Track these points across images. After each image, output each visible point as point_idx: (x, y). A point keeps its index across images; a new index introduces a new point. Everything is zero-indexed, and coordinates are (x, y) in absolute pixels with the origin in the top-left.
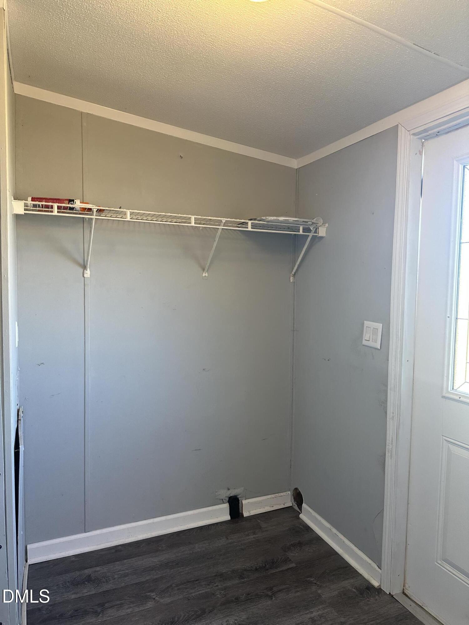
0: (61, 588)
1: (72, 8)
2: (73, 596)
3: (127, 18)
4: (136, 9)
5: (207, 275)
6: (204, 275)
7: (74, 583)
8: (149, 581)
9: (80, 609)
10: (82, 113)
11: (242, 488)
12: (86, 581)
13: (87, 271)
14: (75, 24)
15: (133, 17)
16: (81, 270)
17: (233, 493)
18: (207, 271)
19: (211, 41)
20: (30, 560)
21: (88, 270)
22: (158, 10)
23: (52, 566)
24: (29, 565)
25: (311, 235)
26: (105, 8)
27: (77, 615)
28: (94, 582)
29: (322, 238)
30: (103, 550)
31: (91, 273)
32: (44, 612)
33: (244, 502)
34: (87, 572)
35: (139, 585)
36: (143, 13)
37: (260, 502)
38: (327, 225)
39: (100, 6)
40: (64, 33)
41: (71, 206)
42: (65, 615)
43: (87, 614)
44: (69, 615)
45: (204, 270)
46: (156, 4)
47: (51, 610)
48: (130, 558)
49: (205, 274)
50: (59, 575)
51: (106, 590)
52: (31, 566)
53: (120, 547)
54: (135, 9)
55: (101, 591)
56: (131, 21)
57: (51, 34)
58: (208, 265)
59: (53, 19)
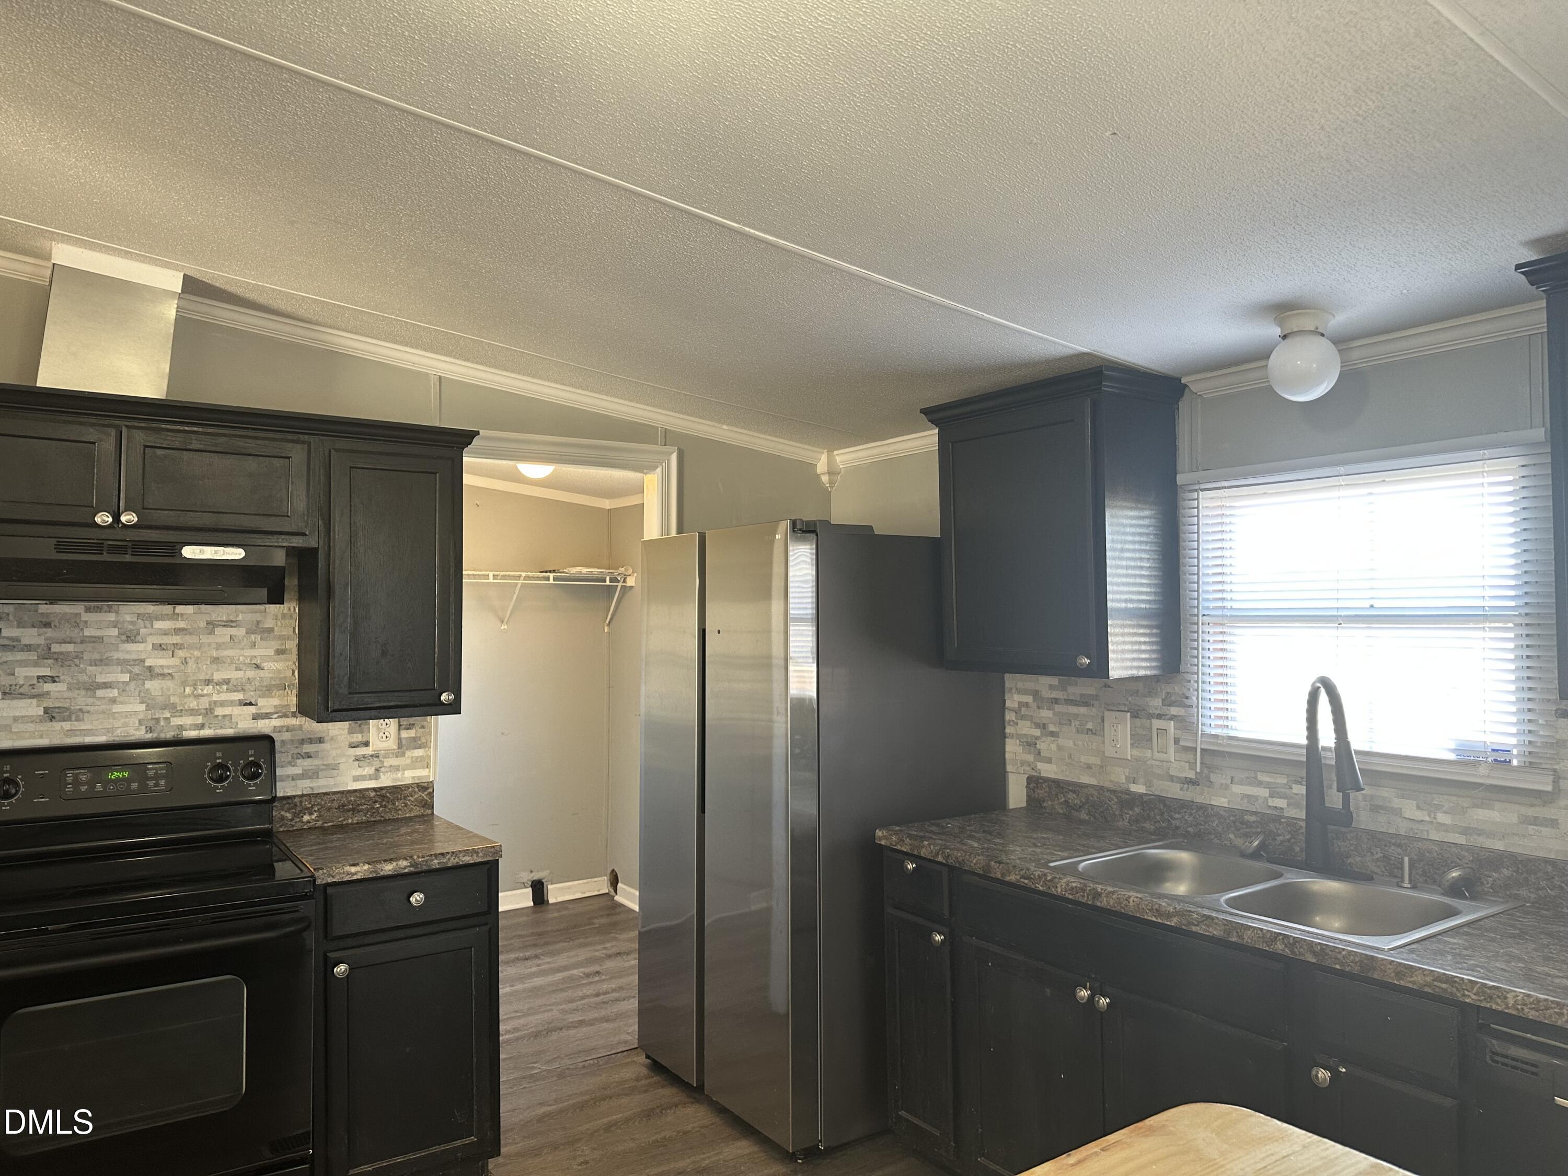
5: (506, 627)
6: (503, 628)
11: (548, 871)
17: (536, 876)
18: (506, 624)
25: (620, 584)
29: (632, 587)
33: (550, 887)
37: (569, 888)
38: (635, 574)
45: (503, 622)
49: (504, 626)
58: (508, 616)
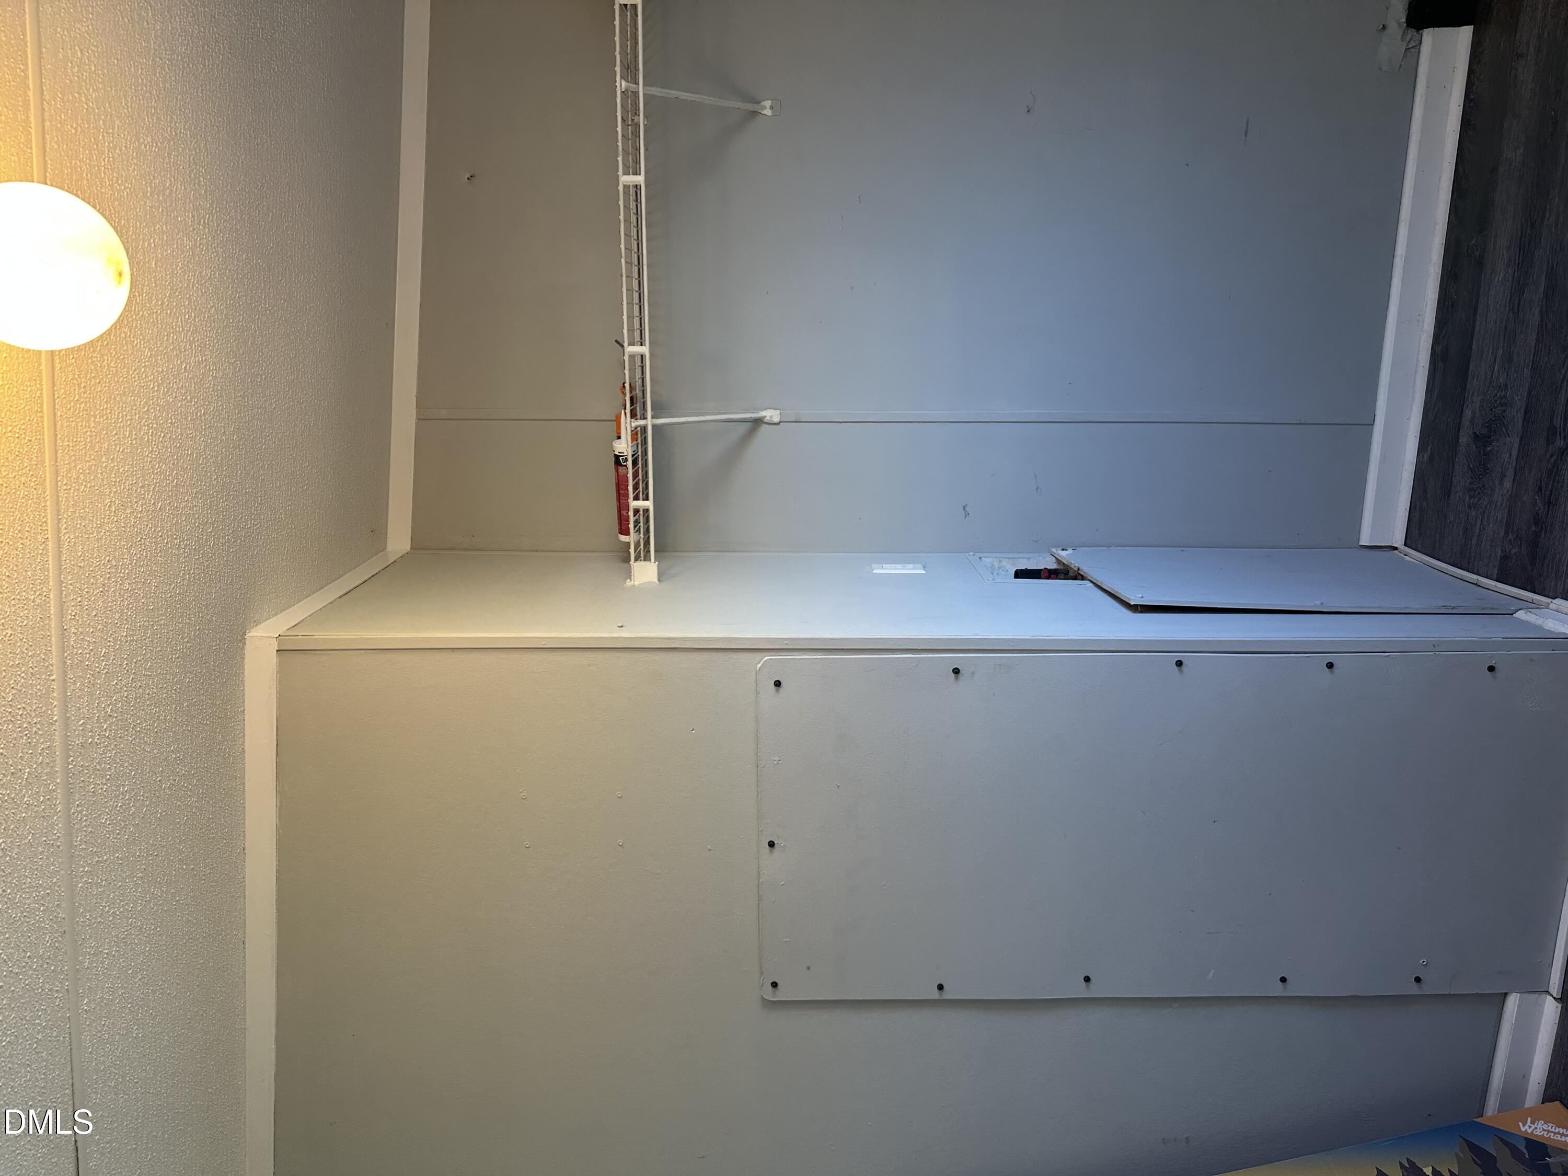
0: (1479, 503)
1: (234, 524)
2: (1507, 484)
3: (219, 420)
4: (197, 414)
5: (768, 103)
6: (768, 112)
7: (1480, 473)
8: (1544, 309)
9: (1541, 481)
10: (419, 419)
12: (1486, 447)
13: (765, 417)
14: (260, 504)
15: (213, 411)
16: (764, 427)
17: (1398, 16)
18: (759, 103)
19: (204, 221)
20: (1394, 542)
21: (763, 414)
22: (184, 372)
23: (1425, 504)
24: (1405, 545)
26: (215, 470)
27: (1551, 490)
28: (1495, 432)
30: (1430, 387)
31: (770, 409)
32: (1514, 551)
34: (1464, 440)
35: (1545, 336)
36: (200, 396)
39: (215, 479)
40: (281, 514)
41: (630, 463)
42: (1538, 515)
43: (1557, 472)
44: (1542, 508)
45: (755, 113)
46: (175, 380)
47: (1517, 536)
48: (1472, 335)
49: (765, 107)
50: (1449, 496)
51: (1523, 412)
52: (1409, 542)
53: (1439, 348)
54: (199, 414)
55: (1520, 424)
56: (222, 410)
57: (289, 533)
58: (738, 101)
59: (263, 542)
